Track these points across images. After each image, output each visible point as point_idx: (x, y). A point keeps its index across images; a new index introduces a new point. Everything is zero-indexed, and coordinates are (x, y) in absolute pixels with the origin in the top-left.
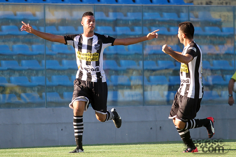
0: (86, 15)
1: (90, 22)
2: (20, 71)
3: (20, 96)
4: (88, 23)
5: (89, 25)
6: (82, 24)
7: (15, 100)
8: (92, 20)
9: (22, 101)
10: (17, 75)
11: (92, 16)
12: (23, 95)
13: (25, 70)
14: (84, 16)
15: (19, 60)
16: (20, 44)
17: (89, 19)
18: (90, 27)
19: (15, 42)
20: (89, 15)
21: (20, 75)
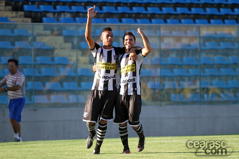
0: (105, 30)
1: (109, 37)
2: (219, 77)
3: (219, 96)
4: (107, 38)
5: (108, 39)
6: (102, 39)
7: (216, 99)
8: (110, 35)
9: (221, 99)
10: (217, 80)
11: (110, 31)
12: (222, 95)
13: (223, 76)
14: (103, 31)
15: (219, 68)
16: (219, 56)
17: (107, 34)
18: (108, 41)
19: (215, 55)
20: (108, 31)
21: (220, 80)
